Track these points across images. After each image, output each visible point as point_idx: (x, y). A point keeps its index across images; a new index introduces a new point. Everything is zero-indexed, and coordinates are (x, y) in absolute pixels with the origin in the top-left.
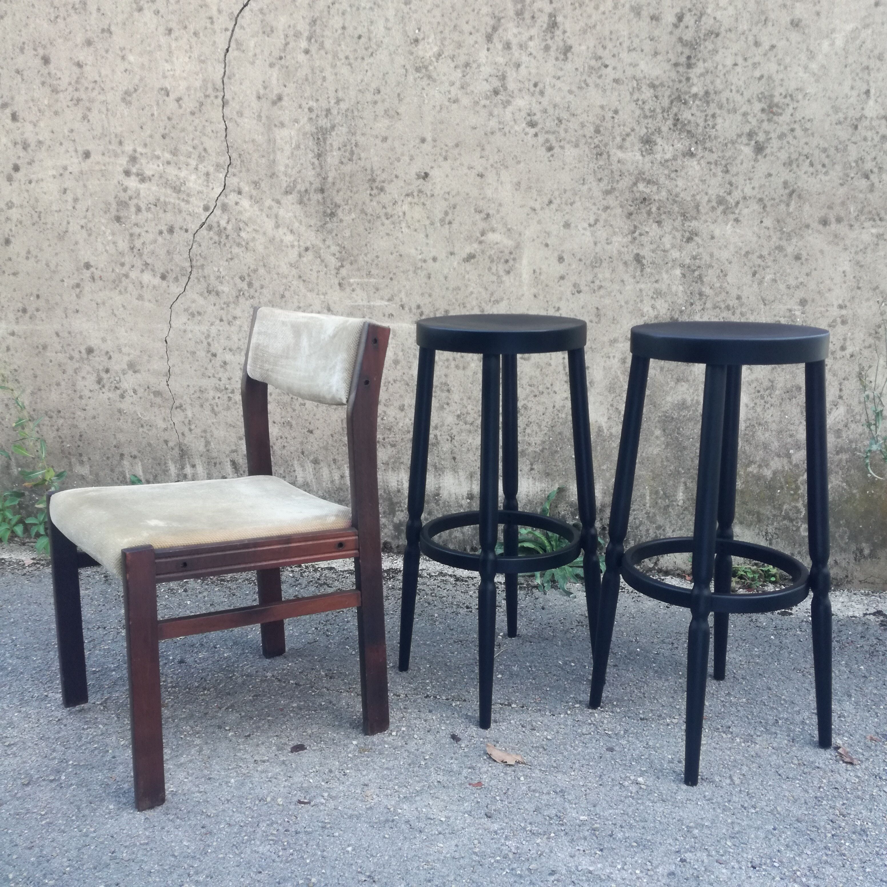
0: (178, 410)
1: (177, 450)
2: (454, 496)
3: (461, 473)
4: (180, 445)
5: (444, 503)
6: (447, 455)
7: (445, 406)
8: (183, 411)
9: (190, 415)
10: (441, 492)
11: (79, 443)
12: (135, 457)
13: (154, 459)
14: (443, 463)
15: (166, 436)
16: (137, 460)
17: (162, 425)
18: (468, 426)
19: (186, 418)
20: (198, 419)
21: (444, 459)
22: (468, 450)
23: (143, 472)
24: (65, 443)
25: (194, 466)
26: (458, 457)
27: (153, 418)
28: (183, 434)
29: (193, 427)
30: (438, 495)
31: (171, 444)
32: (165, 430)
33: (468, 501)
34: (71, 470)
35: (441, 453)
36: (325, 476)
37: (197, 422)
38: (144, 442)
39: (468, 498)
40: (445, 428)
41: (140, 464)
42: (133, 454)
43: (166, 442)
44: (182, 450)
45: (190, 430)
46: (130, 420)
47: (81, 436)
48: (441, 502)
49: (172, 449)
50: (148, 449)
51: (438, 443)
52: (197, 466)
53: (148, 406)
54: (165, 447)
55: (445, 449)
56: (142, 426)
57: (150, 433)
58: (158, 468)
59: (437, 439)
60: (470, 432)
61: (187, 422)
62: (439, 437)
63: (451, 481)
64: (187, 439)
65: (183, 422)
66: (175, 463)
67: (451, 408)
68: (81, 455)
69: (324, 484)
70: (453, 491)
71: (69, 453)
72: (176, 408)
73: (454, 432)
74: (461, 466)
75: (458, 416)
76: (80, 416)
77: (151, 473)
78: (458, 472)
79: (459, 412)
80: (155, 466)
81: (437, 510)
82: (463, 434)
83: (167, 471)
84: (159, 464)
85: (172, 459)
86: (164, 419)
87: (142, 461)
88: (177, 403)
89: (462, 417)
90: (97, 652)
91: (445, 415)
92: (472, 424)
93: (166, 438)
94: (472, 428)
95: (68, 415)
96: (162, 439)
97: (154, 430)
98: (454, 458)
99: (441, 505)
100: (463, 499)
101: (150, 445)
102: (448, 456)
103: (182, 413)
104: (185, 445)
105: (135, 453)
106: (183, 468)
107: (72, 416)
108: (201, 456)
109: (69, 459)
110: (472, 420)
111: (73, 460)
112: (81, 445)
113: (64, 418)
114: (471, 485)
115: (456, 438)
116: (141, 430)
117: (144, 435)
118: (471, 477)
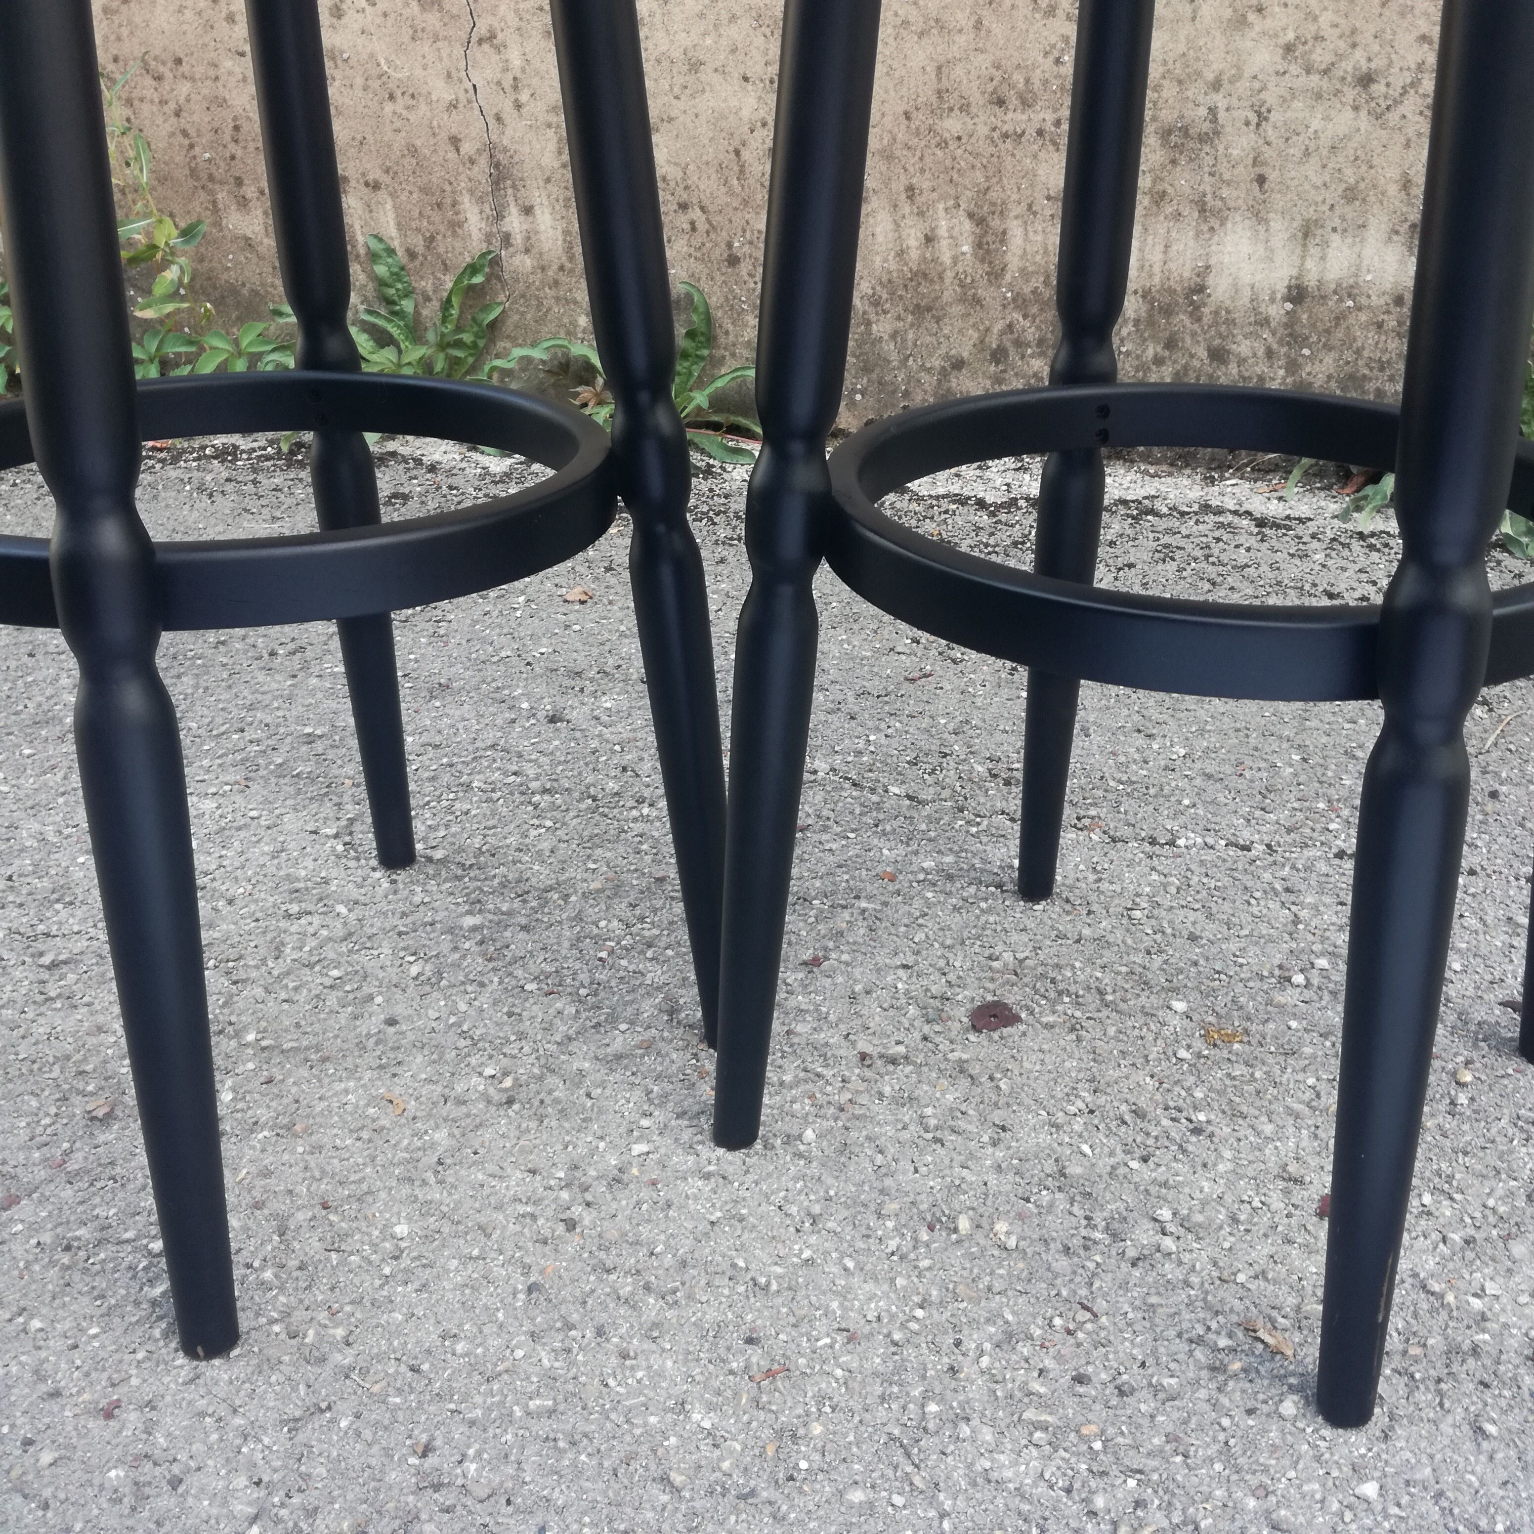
0: (486, 47)
1: (483, 162)
2: (1247, 293)
3: (1277, 224)
4: (491, 148)
5: (1216, 313)
6: (1240, 169)
7: (1252, 17)
8: (498, 49)
9: (516, 62)
10: (1211, 281)
11: (232, 148)
12: (376, 186)
13: (425, 190)
14: (1225, 192)
15: (452, 124)
16: (382, 194)
17: (442, 92)
18: (1315, 78)
19: (506, 70)
20: (537, 73)
21: (1228, 183)
22: (1307, 153)
23: (399, 226)
24: (197, 150)
25: (528, 210)
26: (1273, 176)
27: (418, 72)
28: (499, 119)
29: (524, 97)
30: (1200, 289)
31: (467, 148)
32: (453, 106)
33: (1289, 306)
34: (217, 224)
35: (1223, 167)
36: (880, 239)
37: (535, 81)
38: (399, 141)
39: (1288, 298)
40: (1243, 86)
41: (389, 206)
42: (370, 178)
43: (455, 141)
44: (497, 166)
45: (518, 106)
46: (359, 81)
47: (237, 128)
48: (1206, 310)
49: (472, 162)
50: (409, 162)
51: (1217, 133)
52: (537, 210)
53: (406, 39)
54: (452, 155)
55: (1235, 152)
56: (392, 97)
57: (412, 117)
58: (436, 217)
59: (1214, 120)
60: (1319, 96)
61: (508, 83)
62: (1222, 115)
63: (1246, 248)
64: (509, 132)
65: (499, 83)
66: (480, 200)
67: (1268, 21)
68: (239, 181)
69: (878, 260)
70: (1246, 278)
71: (211, 178)
72: (480, 42)
73: (1270, 97)
74: (1278, 201)
75: (1289, 48)
76: (230, 73)
77: (418, 230)
78: (1267, 221)
79: (1291, 36)
80: (428, 211)
81: (1194, 334)
82: (1297, 104)
83: (460, 225)
84: (439, 205)
85: (471, 192)
86: (449, 75)
87: (393, 195)
88: (482, 29)
89: (1300, 49)
90: (314, 681)
91: (1249, 44)
92: (1326, 72)
93: (454, 131)
94: (1325, 84)
95: (200, 71)
96: (443, 135)
97: (423, 107)
98: (1261, 180)
99: (1207, 319)
100: (1273, 300)
101: (413, 150)
102: (1246, 173)
103: (495, 58)
104: (505, 150)
105: (375, 174)
106: (499, 216)
107: (212, 73)
108: (548, 180)
109: (212, 193)
110: (1329, 58)
111: (222, 196)
112: (239, 153)
113: (193, 79)
114: (1303, 258)
115: (1273, 117)
116: (389, 107)
117: (398, 124)
118: (1306, 236)
